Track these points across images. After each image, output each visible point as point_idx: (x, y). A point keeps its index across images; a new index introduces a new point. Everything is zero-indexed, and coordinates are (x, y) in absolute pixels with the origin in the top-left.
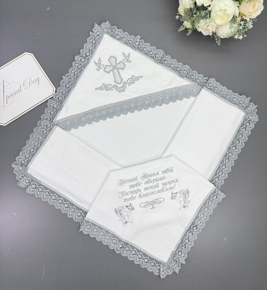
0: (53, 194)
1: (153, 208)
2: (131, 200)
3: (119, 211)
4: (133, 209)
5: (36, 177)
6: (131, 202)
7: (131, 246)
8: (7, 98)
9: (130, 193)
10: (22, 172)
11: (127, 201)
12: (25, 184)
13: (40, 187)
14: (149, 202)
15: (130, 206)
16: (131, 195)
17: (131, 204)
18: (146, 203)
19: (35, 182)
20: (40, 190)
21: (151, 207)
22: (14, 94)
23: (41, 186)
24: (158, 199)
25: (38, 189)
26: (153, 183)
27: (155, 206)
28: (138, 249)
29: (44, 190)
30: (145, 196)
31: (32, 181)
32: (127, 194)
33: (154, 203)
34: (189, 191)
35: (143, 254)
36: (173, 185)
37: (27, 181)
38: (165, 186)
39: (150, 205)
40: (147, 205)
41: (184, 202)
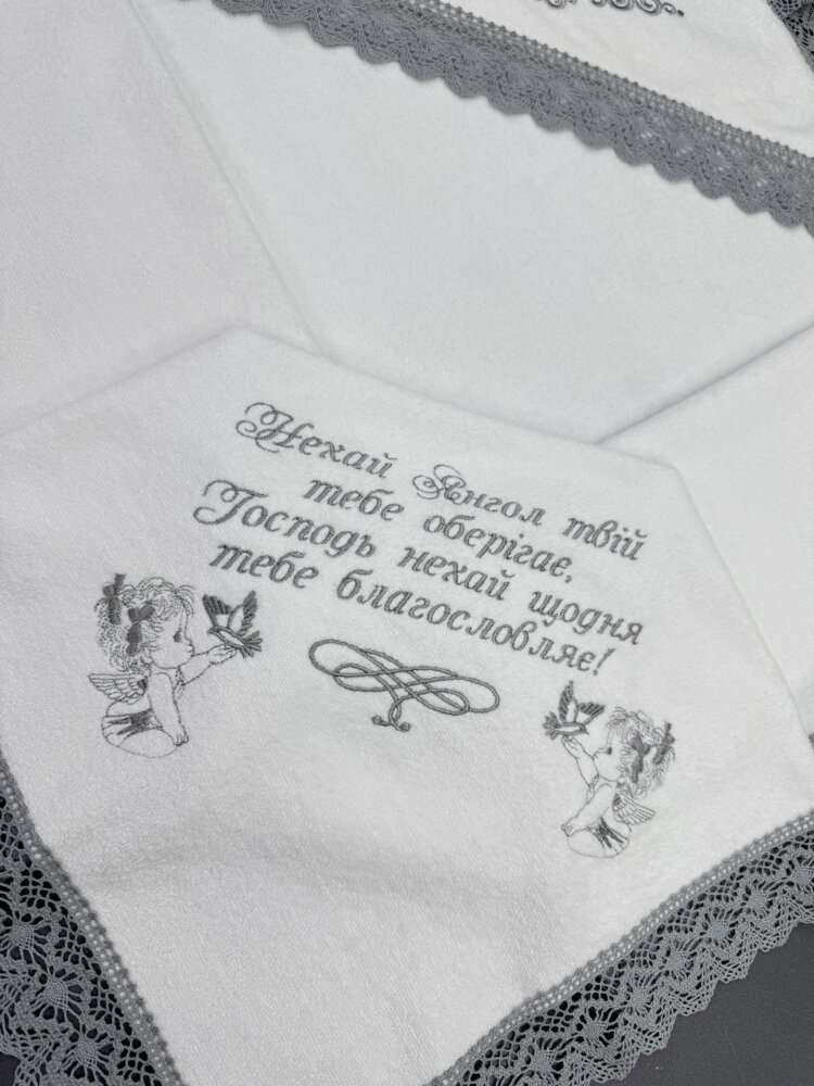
1: (393, 721)
2: (272, 576)
3: (131, 613)
4: (250, 645)
6: (263, 585)
7: (69, 926)
9: (290, 523)
11: (237, 563)
14: (390, 659)
15: (240, 615)
16: (293, 543)
17: (250, 605)
18: (365, 652)
21: (381, 704)
24: (455, 676)
26: (480, 555)
27: (411, 711)
28: (105, 985)
30: (383, 601)
32: (266, 520)
33: (420, 688)
34: (675, 746)
35: (119, 1047)
36: (594, 642)
38: (546, 623)
39: (386, 688)
40: (366, 673)
41: (617, 801)
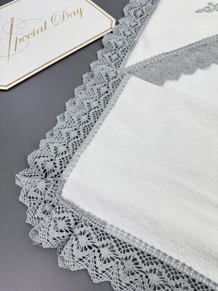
0: (152, 267)
5: (87, 209)
8: (16, 42)
10: (47, 198)
12: (56, 235)
13: (104, 242)
19: (86, 224)
20: (106, 253)
22: (31, 34)
23: (107, 241)
25: (99, 251)
29: (118, 252)
31: (76, 224)
37: (62, 225)
